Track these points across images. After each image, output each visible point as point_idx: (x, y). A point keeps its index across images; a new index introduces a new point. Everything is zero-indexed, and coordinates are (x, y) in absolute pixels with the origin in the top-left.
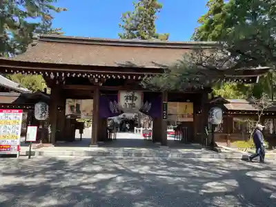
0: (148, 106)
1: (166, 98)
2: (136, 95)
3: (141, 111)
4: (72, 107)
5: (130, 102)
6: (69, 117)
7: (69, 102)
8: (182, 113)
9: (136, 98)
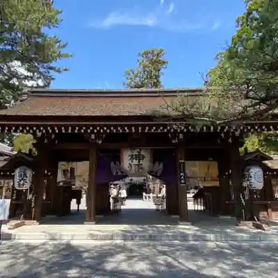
0: (159, 167)
1: (183, 155)
2: (143, 153)
3: (150, 173)
4: (65, 172)
5: (136, 162)
6: (61, 184)
7: (62, 165)
8: (203, 175)
9: (143, 157)
